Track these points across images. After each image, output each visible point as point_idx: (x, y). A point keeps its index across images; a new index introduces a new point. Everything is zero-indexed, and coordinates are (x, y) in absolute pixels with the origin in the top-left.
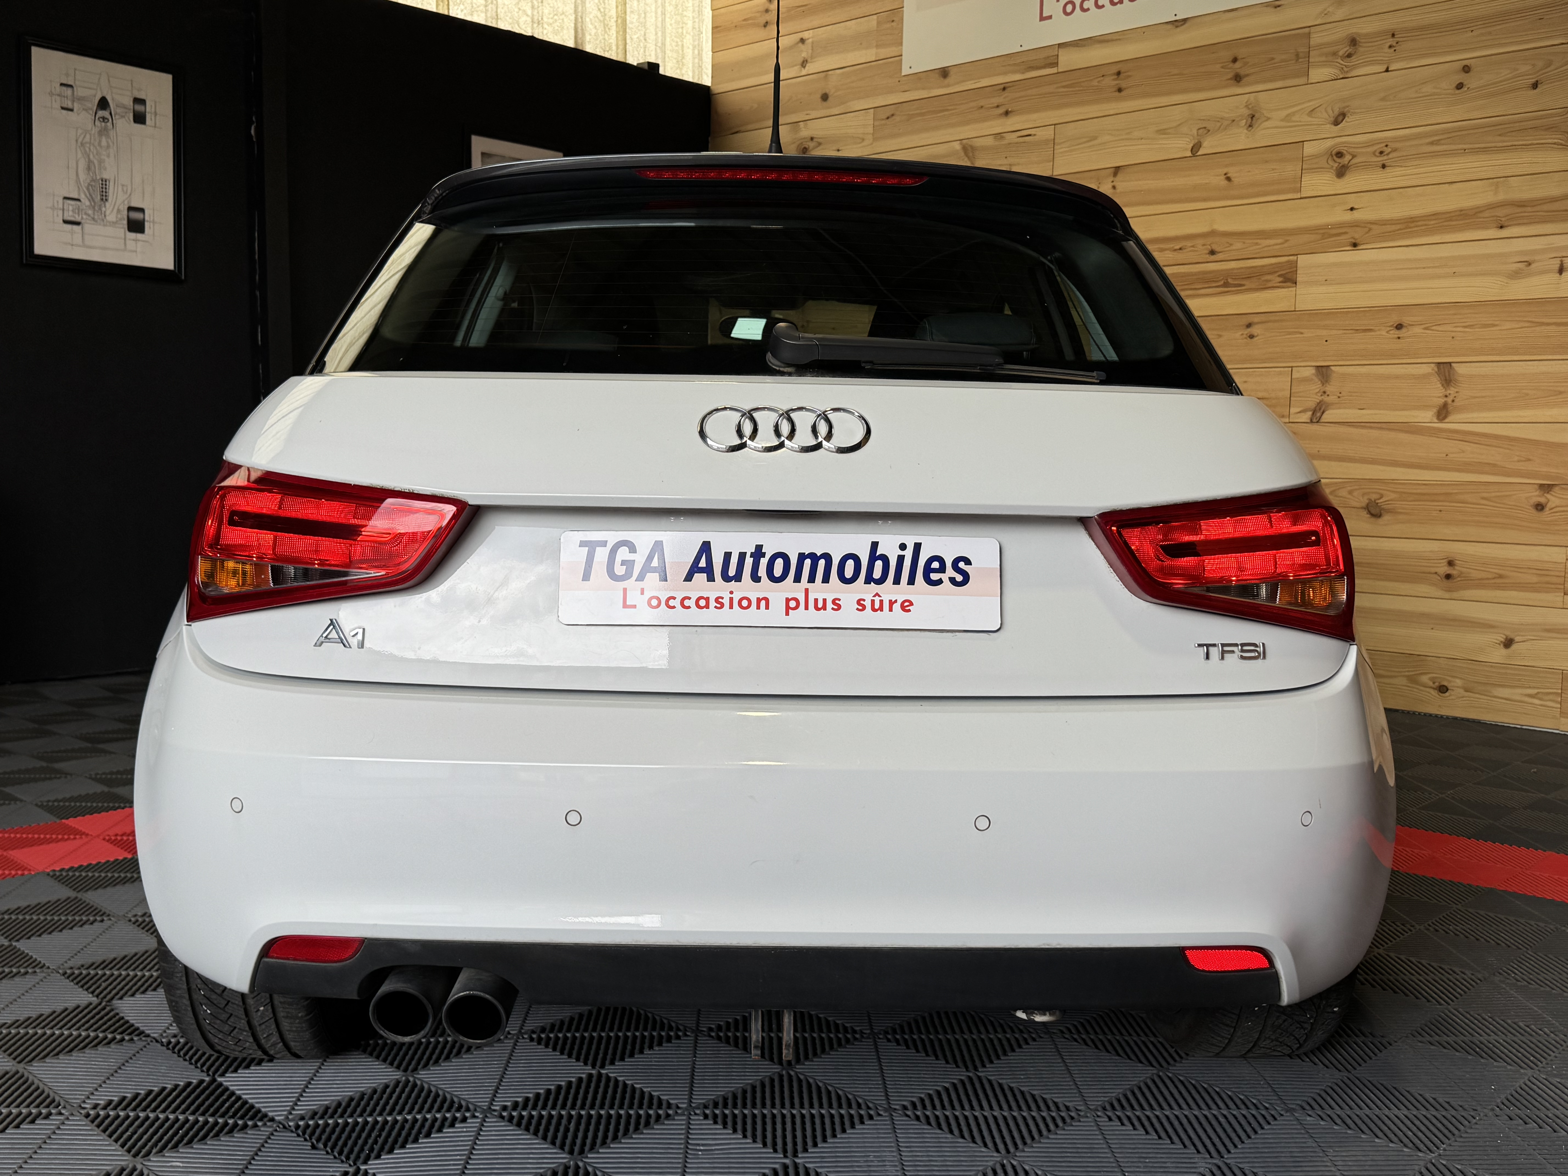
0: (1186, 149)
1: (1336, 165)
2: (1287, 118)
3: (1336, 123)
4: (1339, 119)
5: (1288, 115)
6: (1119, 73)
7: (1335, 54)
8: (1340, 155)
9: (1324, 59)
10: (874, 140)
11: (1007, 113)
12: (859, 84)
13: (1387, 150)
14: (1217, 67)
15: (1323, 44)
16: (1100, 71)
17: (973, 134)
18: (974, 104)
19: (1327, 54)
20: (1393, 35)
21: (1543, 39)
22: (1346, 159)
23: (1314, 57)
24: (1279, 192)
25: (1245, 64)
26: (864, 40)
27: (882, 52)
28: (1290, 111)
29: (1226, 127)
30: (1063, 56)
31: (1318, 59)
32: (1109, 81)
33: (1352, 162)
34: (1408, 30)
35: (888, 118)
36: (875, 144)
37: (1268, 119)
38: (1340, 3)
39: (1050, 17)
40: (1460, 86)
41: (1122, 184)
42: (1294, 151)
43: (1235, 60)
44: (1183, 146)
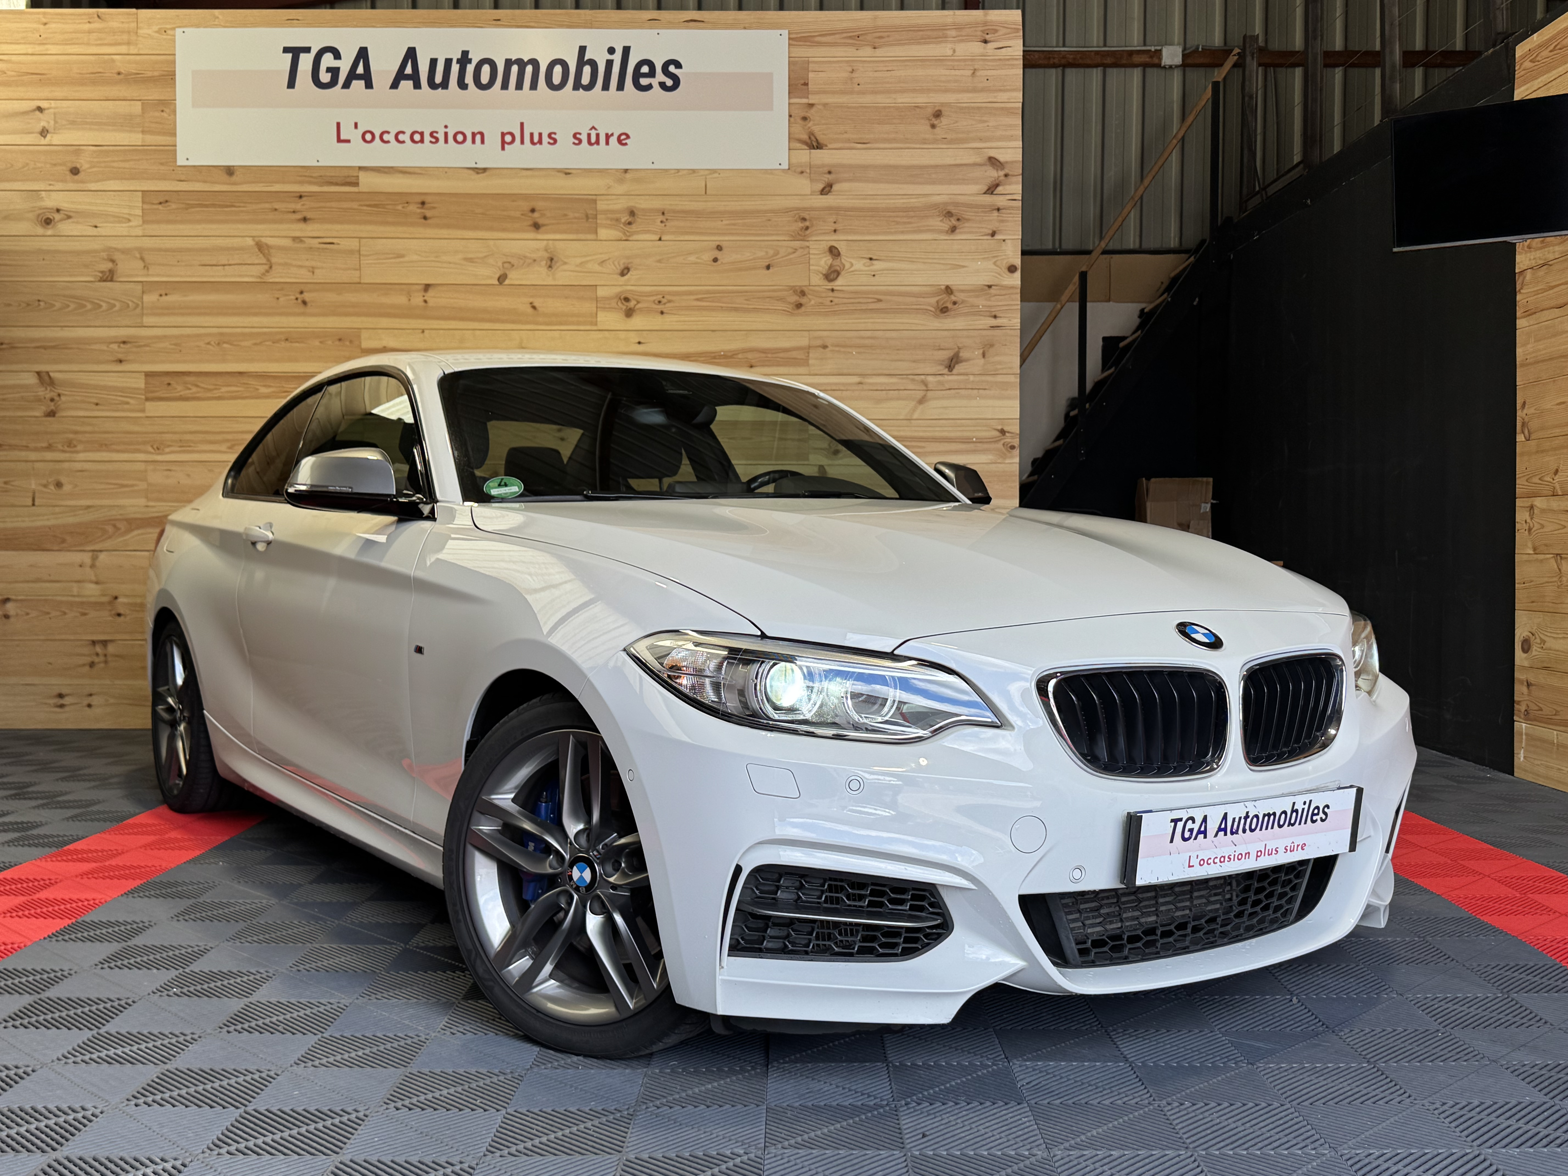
0: (494, 278)
1: (624, 307)
2: (582, 265)
3: (622, 274)
4: (625, 272)
5: (581, 263)
6: (423, 203)
7: (617, 220)
8: (627, 300)
9: (609, 222)
10: (144, 222)
11: (305, 220)
12: (122, 165)
13: (664, 301)
14: (518, 214)
15: (608, 211)
16: (404, 198)
17: (268, 233)
18: (267, 206)
19: (612, 219)
20: (663, 213)
21: (772, 235)
22: (632, 304)
23: (601, 220)
24: (578, 323)
25: (543, 215)
26: (126, 123)
27: (151, 139)
28: (584, 259)
29: (529, 265)
30: (363, 177)
31: (604, 222)
32: (414, 208)
33: (637, 307)
34: (674, 211)
35: (160, 203)
36: (146, 226)
37: (565, 263)
38: (621, 181)
39: (348, 141)
40: (715, 260)
41: (435, 299)
42: (589, 292)
43: (533, 210)
44: (490, 274)
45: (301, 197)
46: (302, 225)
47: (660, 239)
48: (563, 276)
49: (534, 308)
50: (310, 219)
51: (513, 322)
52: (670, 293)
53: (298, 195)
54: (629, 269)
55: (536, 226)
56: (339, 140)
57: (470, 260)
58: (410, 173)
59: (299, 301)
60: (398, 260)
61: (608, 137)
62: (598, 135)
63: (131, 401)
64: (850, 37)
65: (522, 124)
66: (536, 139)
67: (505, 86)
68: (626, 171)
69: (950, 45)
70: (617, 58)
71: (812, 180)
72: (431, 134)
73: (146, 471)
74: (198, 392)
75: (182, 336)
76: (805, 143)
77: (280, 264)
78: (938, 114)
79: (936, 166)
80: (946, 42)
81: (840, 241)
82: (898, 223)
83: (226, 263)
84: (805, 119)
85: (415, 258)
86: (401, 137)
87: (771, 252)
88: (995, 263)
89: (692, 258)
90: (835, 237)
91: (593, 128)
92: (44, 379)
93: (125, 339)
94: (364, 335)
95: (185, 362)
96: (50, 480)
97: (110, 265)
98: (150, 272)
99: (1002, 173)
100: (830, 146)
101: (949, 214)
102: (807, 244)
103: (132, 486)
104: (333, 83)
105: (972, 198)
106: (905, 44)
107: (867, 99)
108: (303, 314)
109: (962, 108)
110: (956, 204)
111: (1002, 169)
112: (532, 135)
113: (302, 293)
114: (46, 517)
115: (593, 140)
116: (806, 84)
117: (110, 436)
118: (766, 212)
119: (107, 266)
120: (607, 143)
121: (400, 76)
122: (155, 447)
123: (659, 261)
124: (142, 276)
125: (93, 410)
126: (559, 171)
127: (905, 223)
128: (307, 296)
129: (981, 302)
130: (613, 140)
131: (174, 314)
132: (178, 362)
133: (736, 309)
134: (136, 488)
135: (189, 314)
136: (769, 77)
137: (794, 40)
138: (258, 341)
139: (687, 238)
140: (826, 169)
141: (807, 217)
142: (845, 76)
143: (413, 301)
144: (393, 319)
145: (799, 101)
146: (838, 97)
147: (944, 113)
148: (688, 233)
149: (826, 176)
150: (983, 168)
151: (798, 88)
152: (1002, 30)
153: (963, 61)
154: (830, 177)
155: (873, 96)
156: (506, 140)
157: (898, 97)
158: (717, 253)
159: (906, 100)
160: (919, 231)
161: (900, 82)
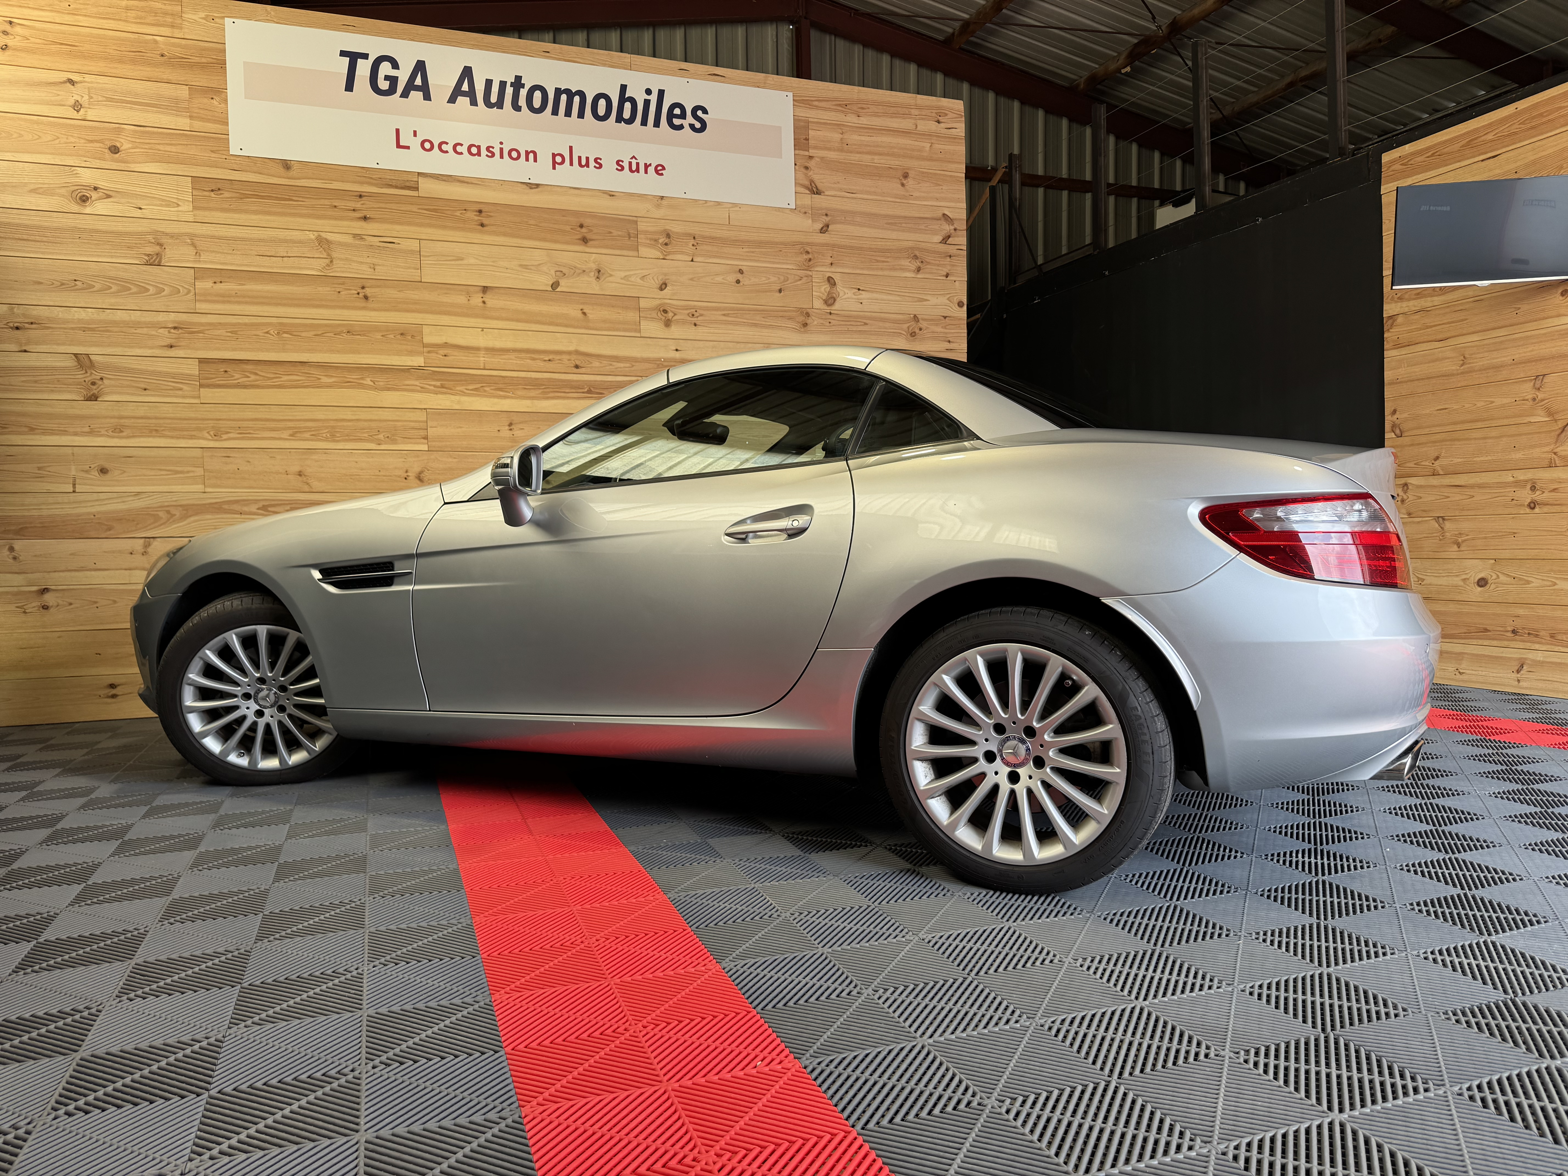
0: (547, 285)
1: (663, 318)
2: (626, 278)
3: (661, 289)
4: (663, 286)
5: (625, 276)
6: (480, 211)
7: (656, 240)
8: (665, 311)
9: (648, 242)
10: (195, 208)
11: (365, 218)
12: (168, 148)
13: (696, 314)
14: (568, 228)
15: (647, 232)
16: (463, 205)
17: (328, 229)
18: (327, 202)
19: (651, 239)
20: (694, 238)
21: (784, 263)
22: (670, 315)
23: (641, 238)
24: (625, 330)
25: (591, 231)
26: (174, 106)
27: (198, 125)
28: (626, 273)
29: (579, 274)
30: (423, 183)
32: (471, 215)
33: (675, 318)
34: (704, 237)
35: (212, 191)
36: (197, 212)
37: (611, 275)
38: (658, 206)
39: (408, 148)
40: (738, 282)
41: (492, 301)
42: (631, 302)
43: (581, 226)
44: (543, 281)
45: (361, 196)
46: (362, 224)
47: (692, 261)
48: (611, 286)
49: (584, 314)
50: (369, 218)
51: (566, 326)
52: (701, 308)
53: (358, 194)
54: (666, 285)
55: (585, 240)
56: (399, 146)
57: (525, 267)
58: (468, 183)
59: (361, 295)
60: (457, 262)
61: (646, 166)
62: (638, 164)
63: (185, 387)
64: (840, 105)
65: (571, 148)
66: (583, 163)
67: (555, 112)
68: (662, 198)
69: (913, 121)
70: (654, 98)
71: (813, 221)
72: (488, 149)
73: (203, 457)
74: (257, 381)
75: (239, 324)
76: (809, 189)
77: (341, 259)
78: (906, 176)
79: (905, 217)
80: (911, 118)
81: (836, 273)
82: (878, 261)
83: (285, 255)
84: (807, 168)
85: (472, 261)
86: (459, 149)
87: (782, 278)
88: (948, 299)
89: (719, 279)
90: (833, 269)
91: (634, 157)
92: (83, 362)
93: (176, 325)
94: (426, 330)
95: (242, 349)
96: (92, 466)
97: (157, 249)
98: (203, 258)
99: (952, 227)
100: (827, 193)
101: (916, 257)
102: (810, 273)
103: (188, 472)
104: (391, 91)
105: (933, 246)
106: (880, 116)
107: (855, 157)
108: (364, 308)
109: (923, 173)
110: (921, 250)
111: (953, 224)
112: (580, 158)
113: (363, 288)
114: (90, 504)
115: (634, 168)
116: (807, 139)
117: (162, 421)
118: (777, 243)
119: (152, 249)
120: (646, 172)
121: (457, 93)
122: (212, 433)
123: (692, 279)
124: (195, 261)
125: (141, 395)
126: (605, 192)
127: (883, 262)
128: (368, 291)
129: (939, 329)
130: (651, 170)
131: (229, 302)
132: (234, 350)
133: (755, 325)
134: (191, 474)
135: (246, 303)
136: (779, 129)
137: (798, 102)
138: (320, 333)
139: (714, 260)
140: (824, 212)
141: (810, 250)
142: (837, 136)
143: (471, 302)
144: (453, 317)
145: (802, 152)
146: (832, 153)
147: (910, 175)
148: (715, 257)
149: (825, 217)
150: (939, 222)
151: (801, 142)
152: (951, 115)
153: (924, 135)
154: (828, 219)
155: (858, 155)
156: (556, 160)
157: (877, 158)
158: (739, 276)
159: (882, 161)
160: (893, 269)
161: (877, 146)
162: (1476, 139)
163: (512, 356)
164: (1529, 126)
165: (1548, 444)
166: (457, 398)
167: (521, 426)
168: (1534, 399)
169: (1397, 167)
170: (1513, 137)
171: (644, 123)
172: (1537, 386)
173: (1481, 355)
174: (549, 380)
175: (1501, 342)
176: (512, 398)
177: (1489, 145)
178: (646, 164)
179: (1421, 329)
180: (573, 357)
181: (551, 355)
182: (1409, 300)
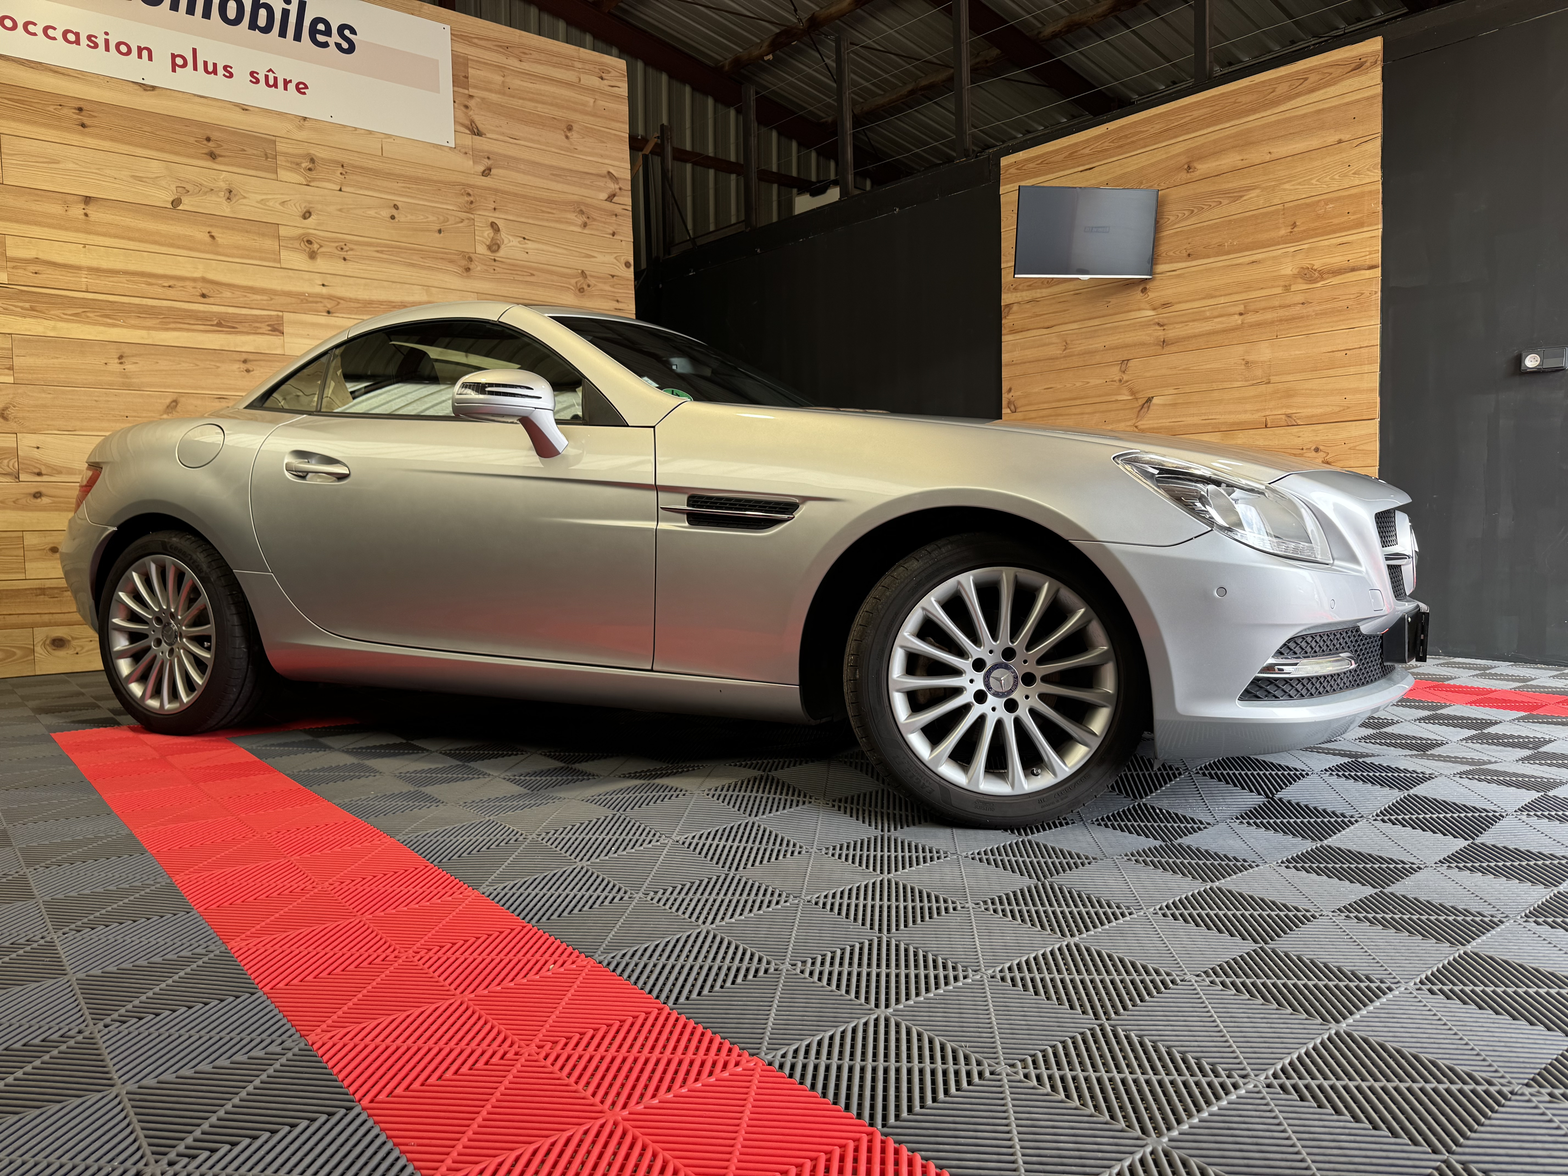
0: (166, 201)
1: (308, 250)
3: (305, 218)
4: (307, 215)
5: (262, 200)
6: (80, 109)
7: (298, 164)
8: (310, 242)
9: (289, 165)
13: (346, 248)
14: (192, 140)
15: (287, 153)
16: (57, 99)
19: (292, 162)
20: (342, 166)
21: (442, 203)
22: (316, 246)
23: (281, 160)
24: (262, 259)
25: (219, 146)
28: (264, 197)
29: (206, 193)
31: (284, 164)
32: (69, 112)
33: (321, 250)
34: (354, 166)
37: (245, 198)
38: (301, 128)
41: (96, 214)
42: (271, 229)
43: (208, 139)
44: (163, 197)
47: (340, 190)
48: (244, 209)
49: (213, 237)
51: (190, 249)
52: (351, 242)
54: (310, 214)
55: (213, 156)
57: (139, 179)
58: (64, 74)
60: (50, 166)
61: (286, 83)
62: (276, 79)
64: (501, 46)
65: (194, 51)
66: (210, 69)
67: (174, 7)
68: (305, 119)
69: (576, 74)
70: (293, 9)
71: (474, 162)
72: (89, 38)
76: (469, 129)
78: (570, 128)
79: (570, 171)
80: (574, 70)
81: (498, 219)
82: (544, 212)
84: (467, 107)
85: (71, 166)
86: (51, 33)
87: (442, 218)
88: (615, 258)
89: (372, 213)
90: (495, 214)
91: (270, 70)
94: (10, 241)
99: (617, 187)
100: (488, 135)
101: (582, 212)
102: (472, 216)
105: (599, 202)
106: (542, 64)
107: (516, 103)
109: (587, 127)
110: (588, 205)
111: (618, 184)
112: (205, 63)
115: (271, 82)
116: (466, 77)
118: (435, 182)
120: (286, 88)
123: (340, 210)
126: (237, 105)
127: (550, 213)
129: (607, 287)
130: (291, 87)
133: (412, 265)
137: (455, 36)
139: (366, 193)
140: (486, 154)
141: (471, 192)
142: (498, 79)
143: (69, 213)
144: (46, 229)
145: (461, 90)
146: (493, 95)
147: (574, 128)
148: (367, 189)
149: (487, 160)
150: (604, 179)
151: (460, 80)
152: (613, 73)
153: (588, 89)
154: (490, 162)
155: (521, 101)
156: (176, 62)
157: (540, 107)
158: (394, 212)
159: (546, 111)
160: (559, 221)
161: (541, 94)
162: (1076, 152)
163: (124, 279)
164: (1117, 145)
165: (1130, 419)
166: (52, 323)
167: (134, 360)
168: (1120, 381)
169: (1013, 170)
170: (1103, 153)
171: (283, 33)
172: (1123, 369)
173: (1080, 342)
174: (170, 309)
175: (1095, 331)
176: (122, 326)
177: (1086, 158)
178: (285, 80)
179: (1032, 317)
180: (199, 285)
181: (172, 281)
182: (1022, 291)
